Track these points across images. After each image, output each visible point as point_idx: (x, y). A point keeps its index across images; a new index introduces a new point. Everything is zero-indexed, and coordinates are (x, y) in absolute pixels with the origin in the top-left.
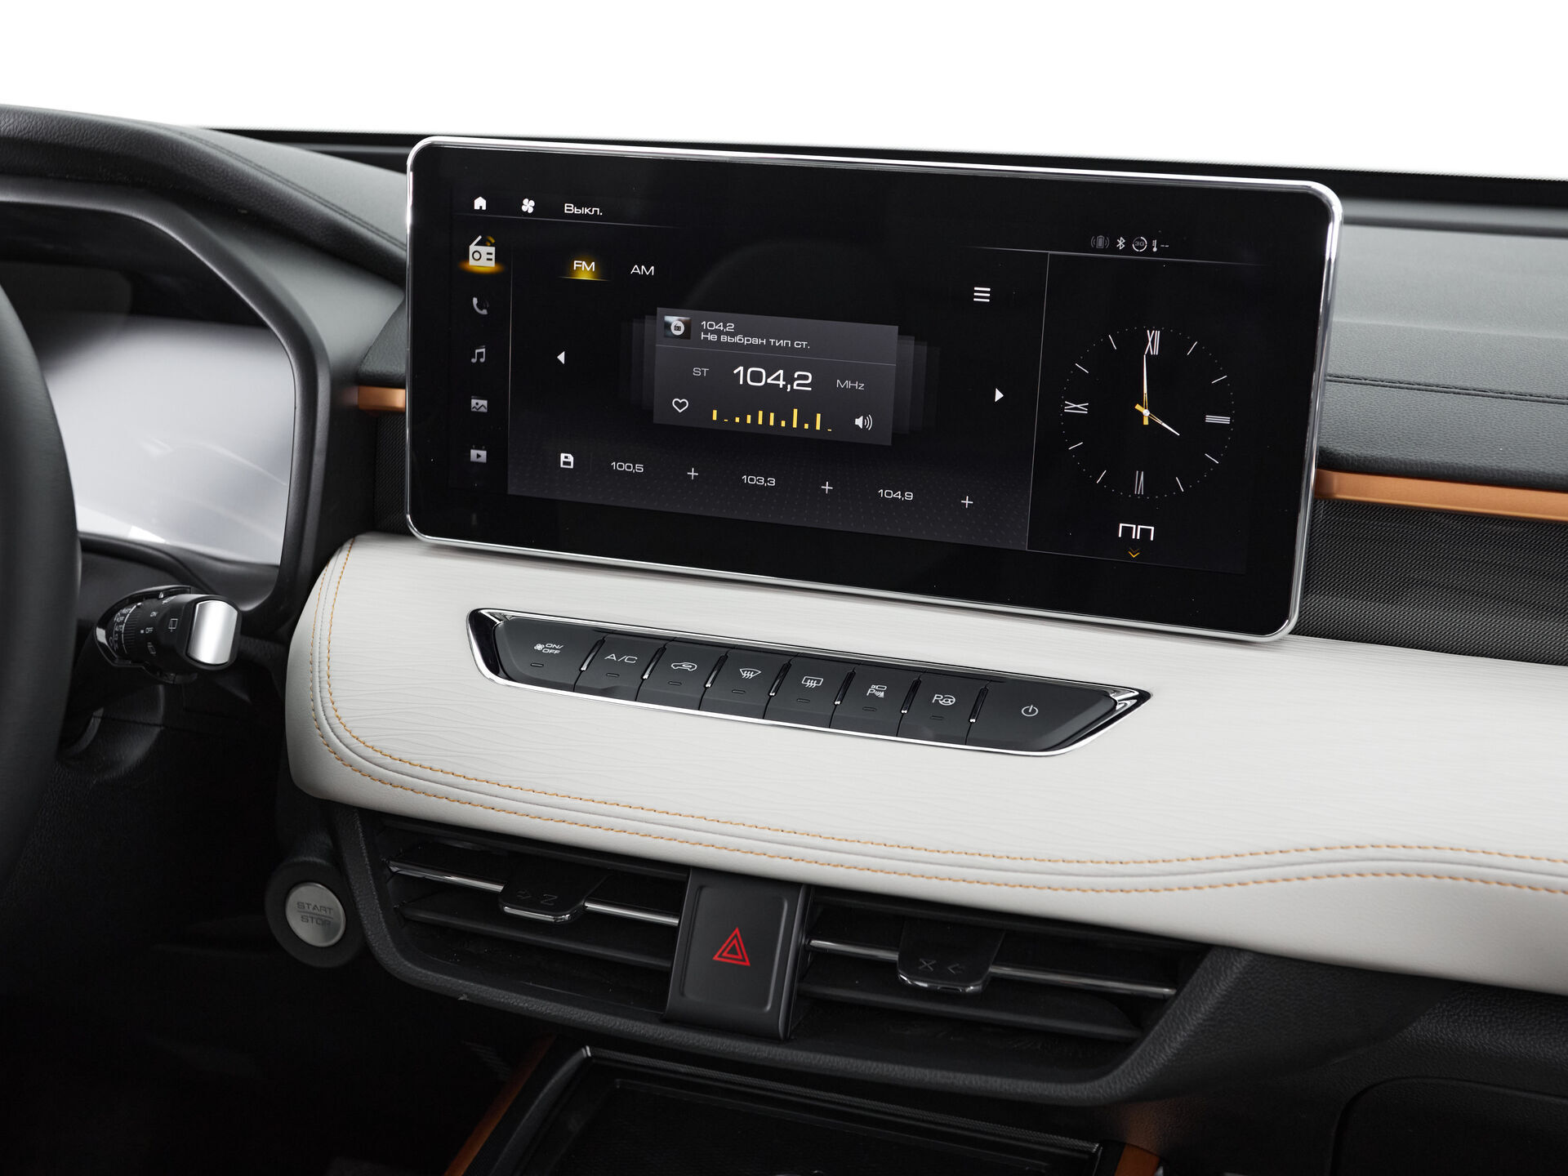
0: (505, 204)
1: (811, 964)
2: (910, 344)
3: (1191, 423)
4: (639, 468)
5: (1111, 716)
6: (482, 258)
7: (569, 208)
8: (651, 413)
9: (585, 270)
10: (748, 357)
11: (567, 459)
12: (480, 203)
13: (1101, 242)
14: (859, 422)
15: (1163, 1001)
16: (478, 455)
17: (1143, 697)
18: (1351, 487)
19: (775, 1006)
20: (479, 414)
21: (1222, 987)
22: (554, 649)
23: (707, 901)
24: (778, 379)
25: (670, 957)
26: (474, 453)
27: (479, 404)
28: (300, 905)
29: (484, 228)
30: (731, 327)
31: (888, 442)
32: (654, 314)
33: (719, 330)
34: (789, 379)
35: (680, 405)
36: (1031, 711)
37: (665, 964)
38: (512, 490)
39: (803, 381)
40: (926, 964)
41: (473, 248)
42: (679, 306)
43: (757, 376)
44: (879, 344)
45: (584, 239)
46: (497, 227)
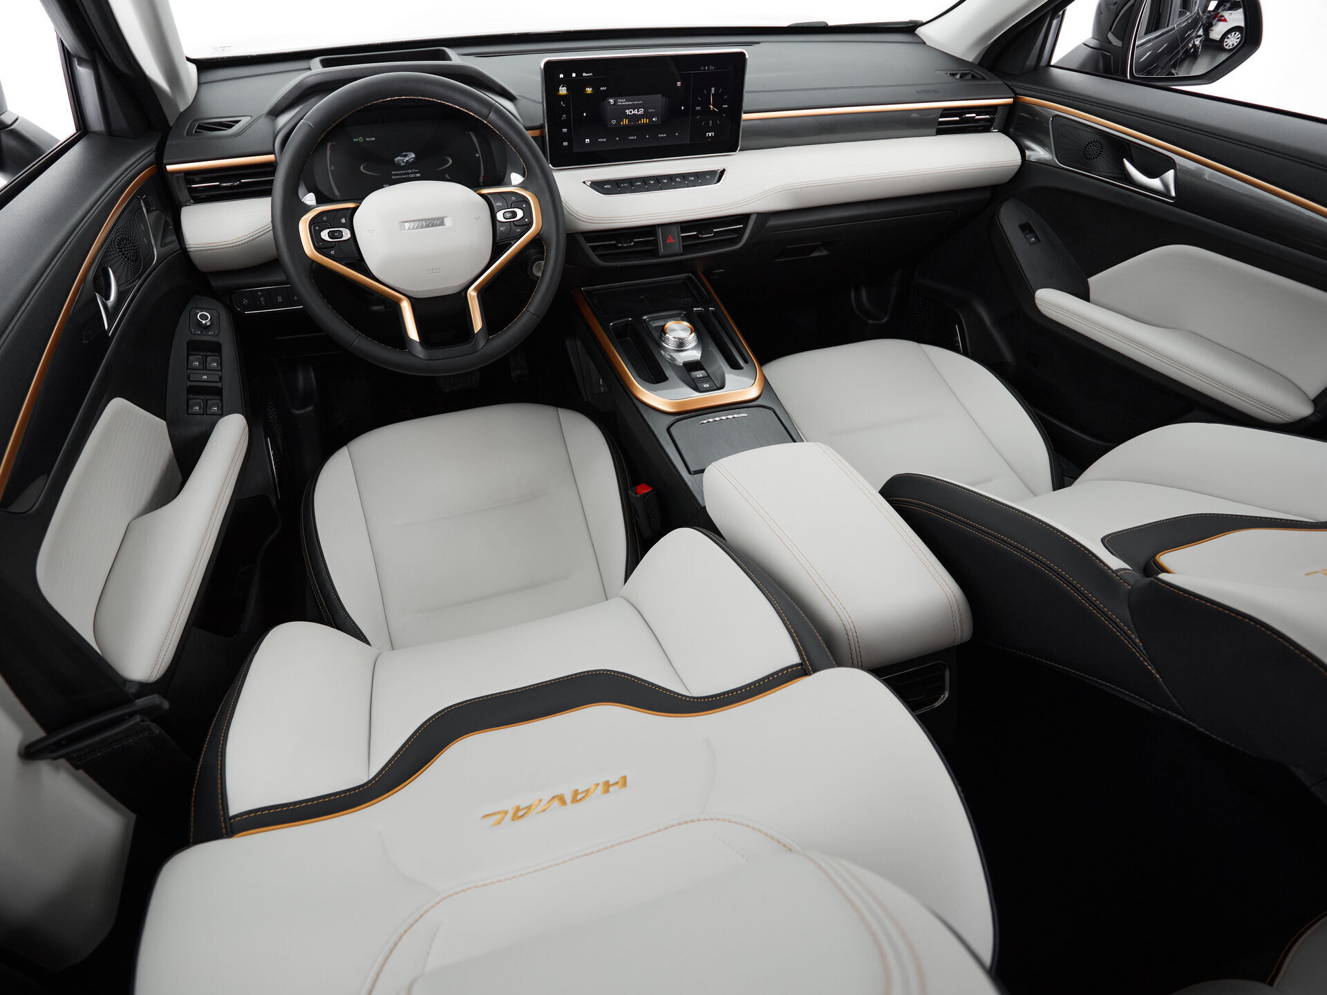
0: (568, 75)
1: (683, 239)
2: (664, 98)
3: (719, 107)
4: (605, 140)
5: (724, 174)
6: (563, 91)
7: (584, 74)
8: (607, 125)
9: (589, 90)
10: (629, 107)
11: (587, 140)
12: (561, 76)
13: (702, 68)
14: (654, 119)
15: (744, 227)
17: (724, 170)
19: (679, 248)
20: (565, 133)
22: (609, 186)
24: (636, 112)
25: (657, 245)
26: (564, 143)
29: (563, 82)
30: (624, 100)
31: (660, 123)
32: (606, 99)
33: (622, 101)
34: (638, 111)
35: (614, 122)
36: (708, 177)
37: (656, 247)
38: (574, 151)
39: (641, 111)
40: (704, 232)
41: (560, 88)
42: (611, 97)
43: (631, 112)
44: (658, 99)
45: (588, 82)
46: (567, 82)
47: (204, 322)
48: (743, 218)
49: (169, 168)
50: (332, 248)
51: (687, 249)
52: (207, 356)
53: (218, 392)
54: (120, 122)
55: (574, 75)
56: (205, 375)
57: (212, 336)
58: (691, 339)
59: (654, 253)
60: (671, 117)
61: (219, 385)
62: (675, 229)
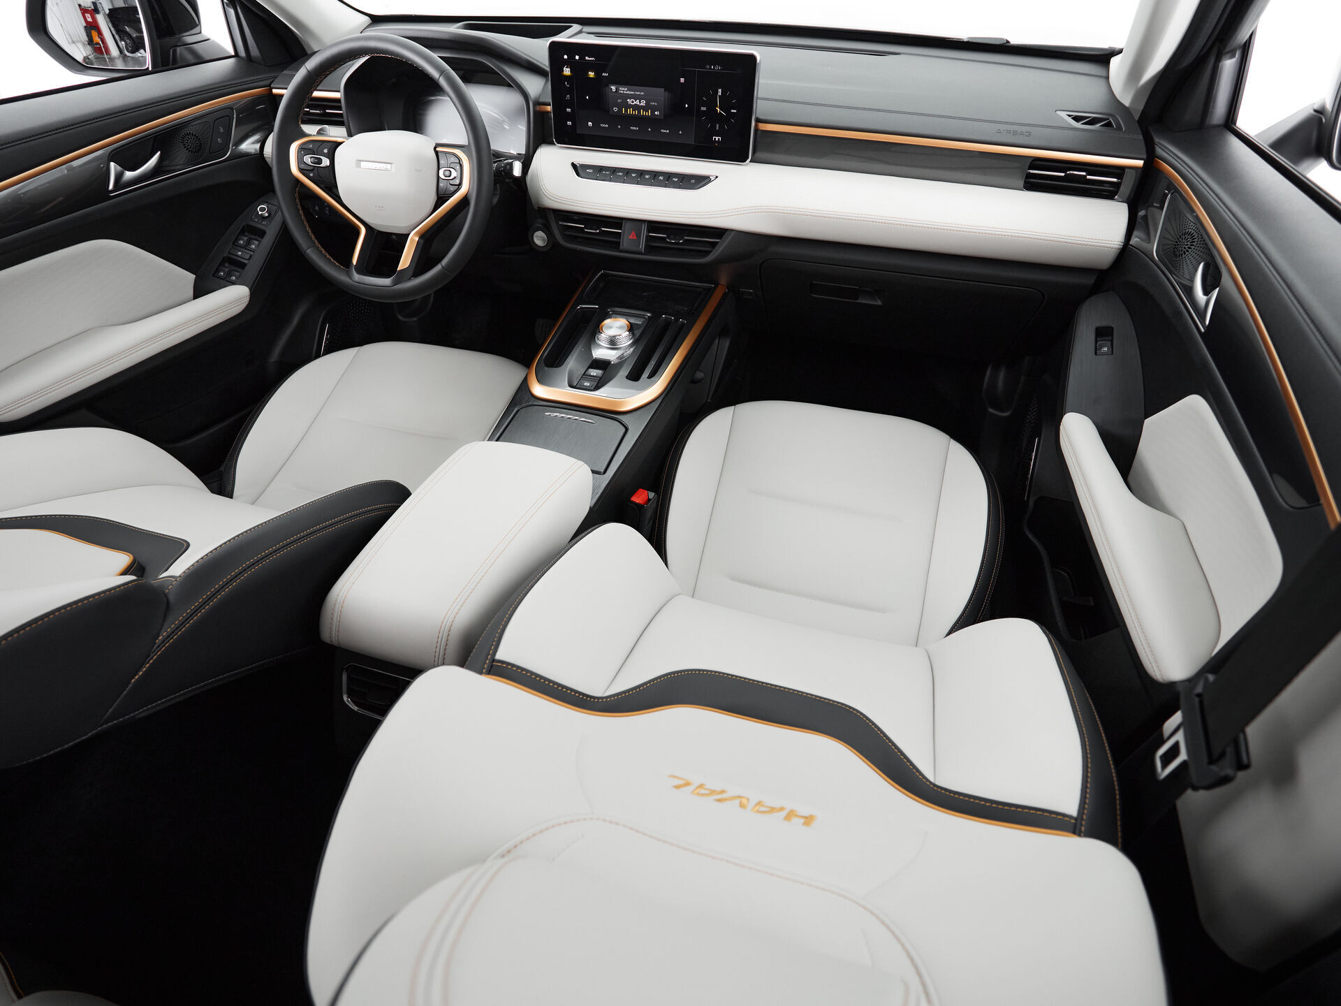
0: (571, 57)
1: (649, 239)
2: (667, 93)
3: (727, 111)
4: (607, 126)
5: (710, 181)
6: (567, 71)
7: (587, 58)
8: (609, 111)
9: (591, 74)
10: (631, 97)
11: (590, 124)
12: (566, 57)
13: (708, 67)
14: (656, 113)
15: (718, 243)
16: (569, 123)
17: (717, 177)
18: (763, 127)
19: (642, 247)
20: (569, 113)
21: (730, 238)
22: (591, 171)
23: (627, 226)
24: (637, 102)
25: (620, 239)
27: (569, 110)
28: (537, 236)
29: (567, 63)
30: (626, 89)
31: (662, 117)
32: (608, 85)
33: (624, 90)
34: (640, 103)
35: (615, 109)
36: (693, 181)
37: (618, 240)
38: (578, 132)
39: (643, 103)
40: (672, 237)
41: (564, 69)
42: (614, 84)
43: (633, 102)
44: (660, 93)
45: (591, 66)
46: (570, 63)
47: (260, 213)
48: (719, 232)
49: (275, 91)
50: (312, 170)
51: (650, 249)
52: (251, 239)
53: (243, 266)
54: (255, 51)
55: (577, 57)
56: (240, 251)
57: (264, 225)
58: (625, 339)
59: (616, 246)
60: (674, 112)
61: (246, 262)
62: (644, 228)
